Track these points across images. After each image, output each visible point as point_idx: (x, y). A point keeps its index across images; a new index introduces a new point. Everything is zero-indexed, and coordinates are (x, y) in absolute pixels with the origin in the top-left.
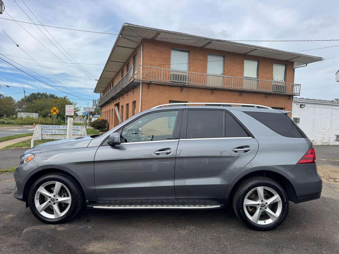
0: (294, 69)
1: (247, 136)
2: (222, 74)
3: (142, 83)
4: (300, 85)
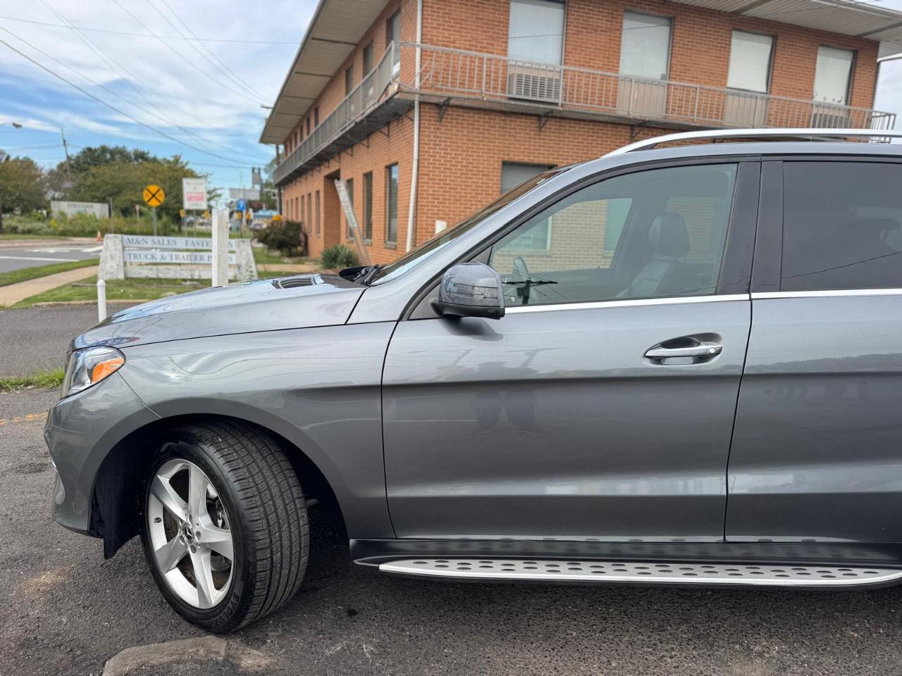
0: (878, 64)
2: (663, 77)
3: (420, 103)
4: (895, 115)
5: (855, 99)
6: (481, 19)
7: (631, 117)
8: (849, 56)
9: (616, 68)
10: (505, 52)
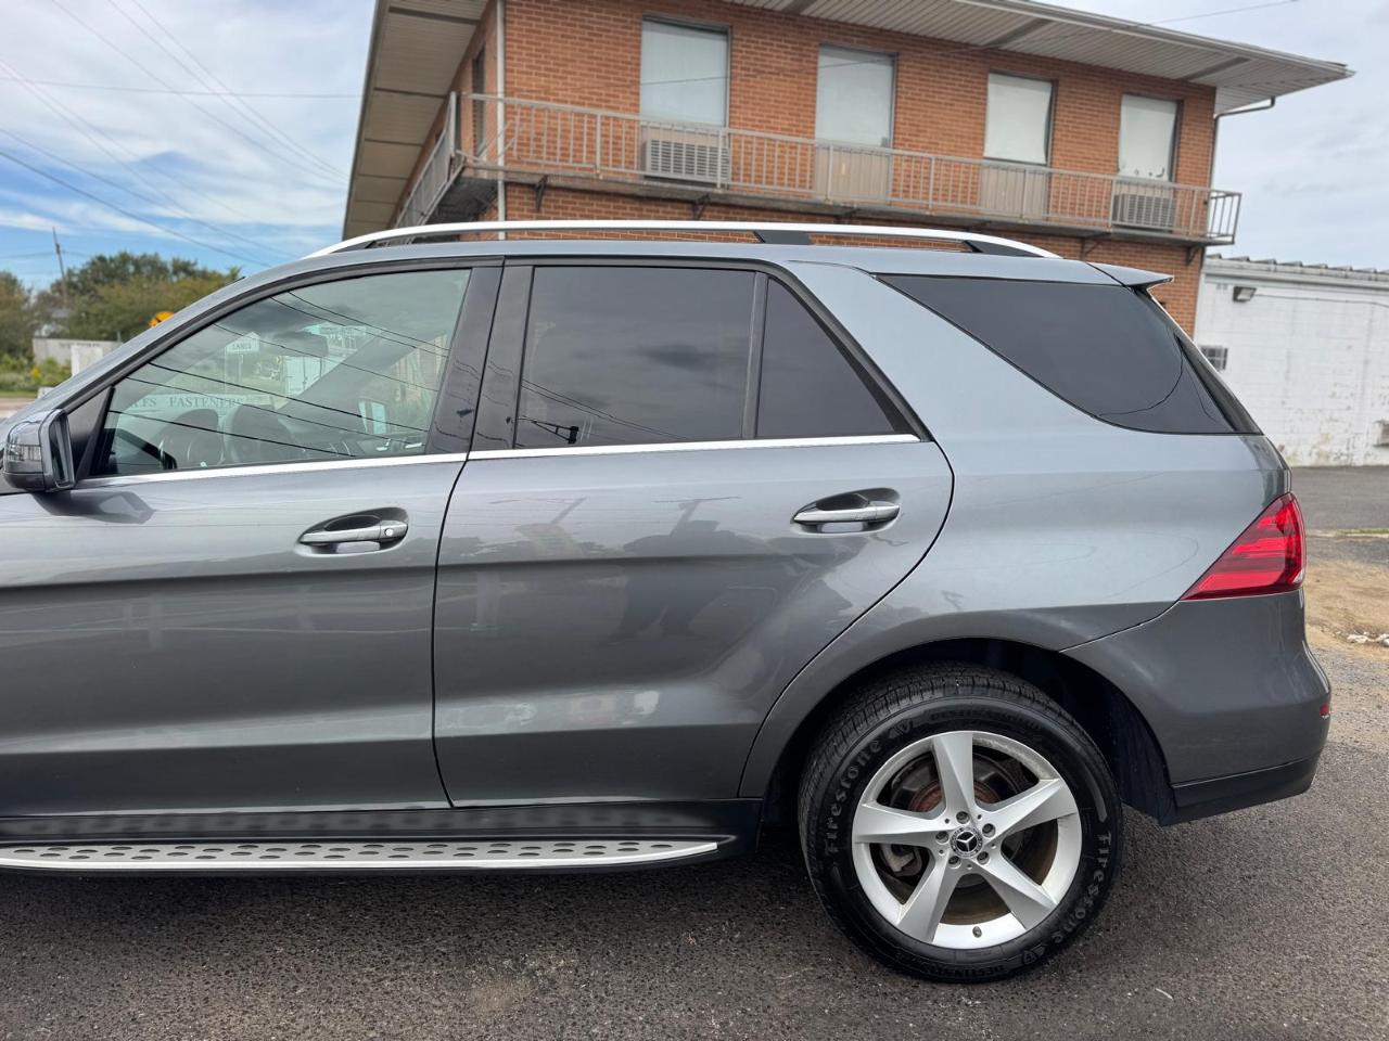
0: (1216, 120)
1: (892, 429)
2: (885, 144)
3: (506, 184)
4: (1240, 195)
5: (1183, 170)
6: (596, 58)
7: (831, 203)
8: (1172, 107)
9: (808, 127)
10: (635, 107)
